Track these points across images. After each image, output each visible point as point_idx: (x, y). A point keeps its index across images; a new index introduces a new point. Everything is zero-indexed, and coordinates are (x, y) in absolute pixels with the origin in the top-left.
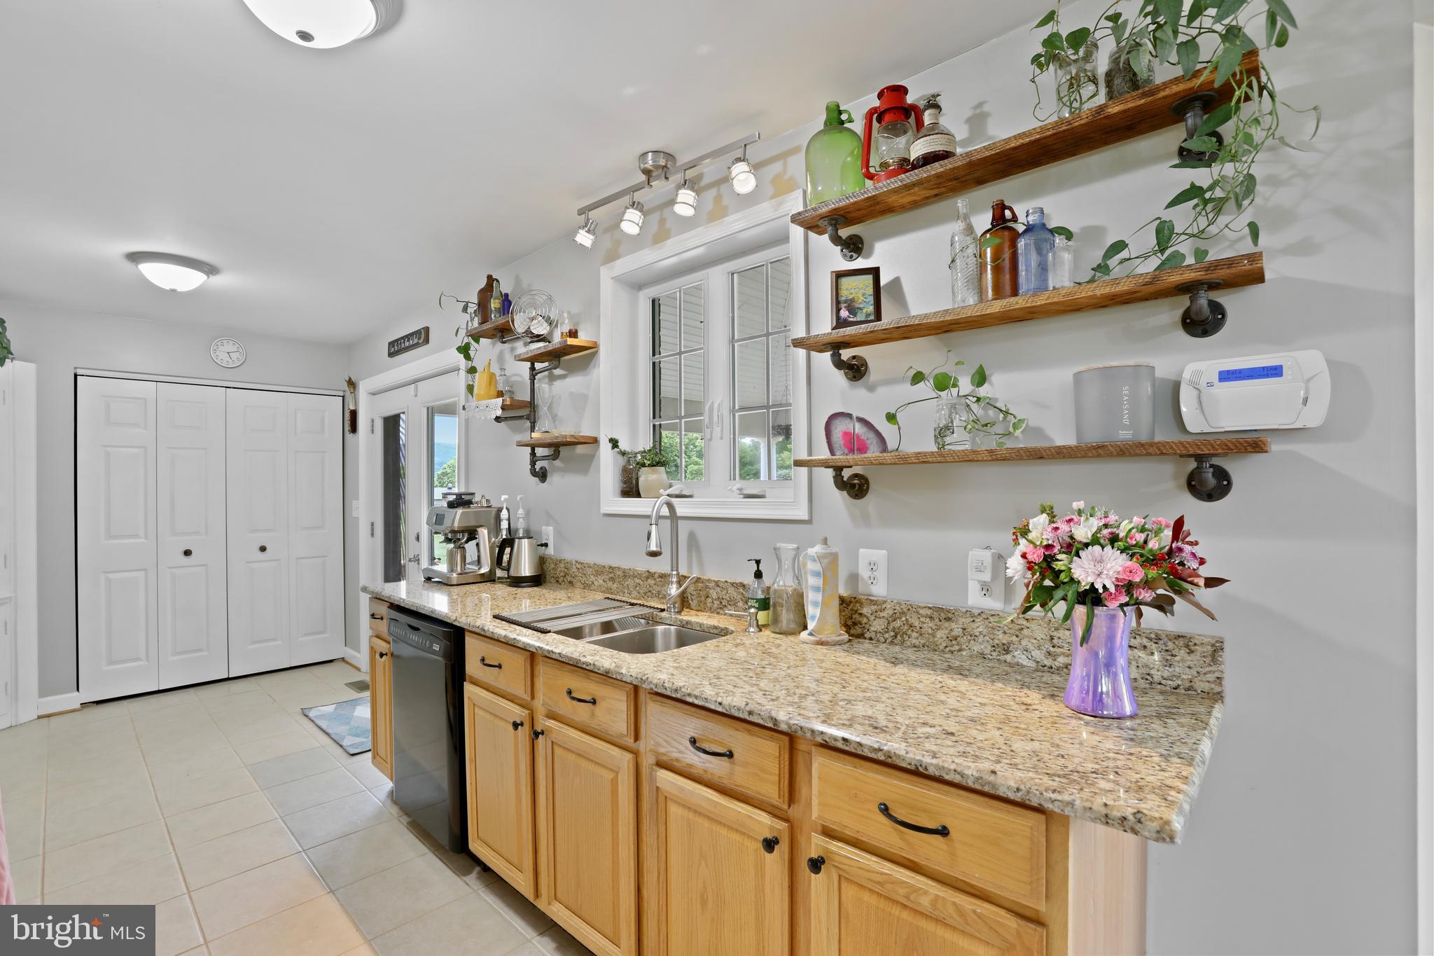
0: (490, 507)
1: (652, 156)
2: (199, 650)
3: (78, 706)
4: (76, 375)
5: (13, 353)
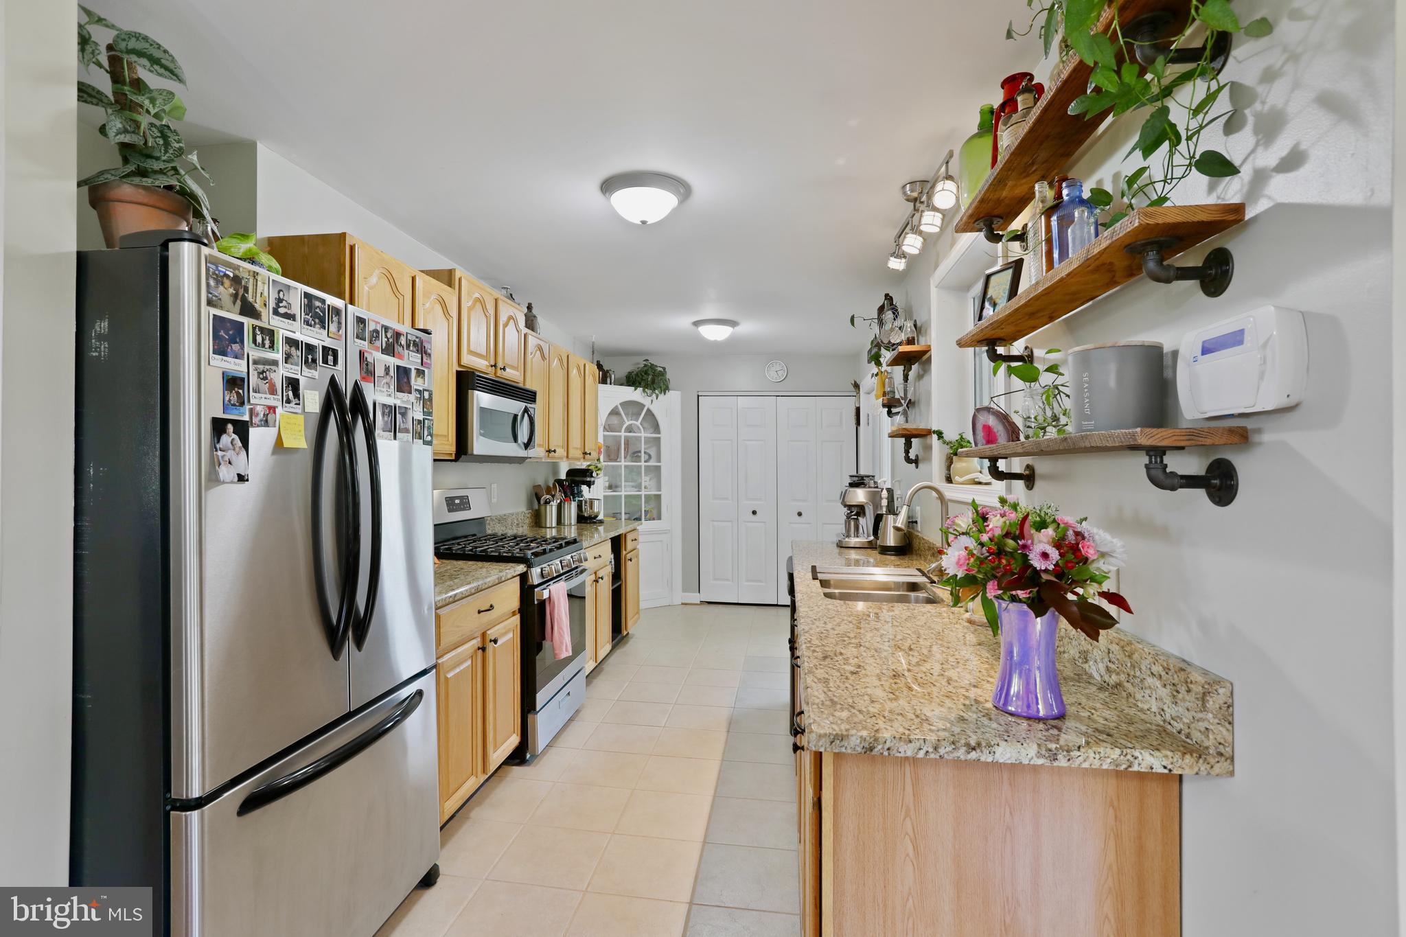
0: (877, 487)
1: (910, 187)
2: (760, 581)
3: (699, 602)
4: (698, 396)
5: (670, 387)
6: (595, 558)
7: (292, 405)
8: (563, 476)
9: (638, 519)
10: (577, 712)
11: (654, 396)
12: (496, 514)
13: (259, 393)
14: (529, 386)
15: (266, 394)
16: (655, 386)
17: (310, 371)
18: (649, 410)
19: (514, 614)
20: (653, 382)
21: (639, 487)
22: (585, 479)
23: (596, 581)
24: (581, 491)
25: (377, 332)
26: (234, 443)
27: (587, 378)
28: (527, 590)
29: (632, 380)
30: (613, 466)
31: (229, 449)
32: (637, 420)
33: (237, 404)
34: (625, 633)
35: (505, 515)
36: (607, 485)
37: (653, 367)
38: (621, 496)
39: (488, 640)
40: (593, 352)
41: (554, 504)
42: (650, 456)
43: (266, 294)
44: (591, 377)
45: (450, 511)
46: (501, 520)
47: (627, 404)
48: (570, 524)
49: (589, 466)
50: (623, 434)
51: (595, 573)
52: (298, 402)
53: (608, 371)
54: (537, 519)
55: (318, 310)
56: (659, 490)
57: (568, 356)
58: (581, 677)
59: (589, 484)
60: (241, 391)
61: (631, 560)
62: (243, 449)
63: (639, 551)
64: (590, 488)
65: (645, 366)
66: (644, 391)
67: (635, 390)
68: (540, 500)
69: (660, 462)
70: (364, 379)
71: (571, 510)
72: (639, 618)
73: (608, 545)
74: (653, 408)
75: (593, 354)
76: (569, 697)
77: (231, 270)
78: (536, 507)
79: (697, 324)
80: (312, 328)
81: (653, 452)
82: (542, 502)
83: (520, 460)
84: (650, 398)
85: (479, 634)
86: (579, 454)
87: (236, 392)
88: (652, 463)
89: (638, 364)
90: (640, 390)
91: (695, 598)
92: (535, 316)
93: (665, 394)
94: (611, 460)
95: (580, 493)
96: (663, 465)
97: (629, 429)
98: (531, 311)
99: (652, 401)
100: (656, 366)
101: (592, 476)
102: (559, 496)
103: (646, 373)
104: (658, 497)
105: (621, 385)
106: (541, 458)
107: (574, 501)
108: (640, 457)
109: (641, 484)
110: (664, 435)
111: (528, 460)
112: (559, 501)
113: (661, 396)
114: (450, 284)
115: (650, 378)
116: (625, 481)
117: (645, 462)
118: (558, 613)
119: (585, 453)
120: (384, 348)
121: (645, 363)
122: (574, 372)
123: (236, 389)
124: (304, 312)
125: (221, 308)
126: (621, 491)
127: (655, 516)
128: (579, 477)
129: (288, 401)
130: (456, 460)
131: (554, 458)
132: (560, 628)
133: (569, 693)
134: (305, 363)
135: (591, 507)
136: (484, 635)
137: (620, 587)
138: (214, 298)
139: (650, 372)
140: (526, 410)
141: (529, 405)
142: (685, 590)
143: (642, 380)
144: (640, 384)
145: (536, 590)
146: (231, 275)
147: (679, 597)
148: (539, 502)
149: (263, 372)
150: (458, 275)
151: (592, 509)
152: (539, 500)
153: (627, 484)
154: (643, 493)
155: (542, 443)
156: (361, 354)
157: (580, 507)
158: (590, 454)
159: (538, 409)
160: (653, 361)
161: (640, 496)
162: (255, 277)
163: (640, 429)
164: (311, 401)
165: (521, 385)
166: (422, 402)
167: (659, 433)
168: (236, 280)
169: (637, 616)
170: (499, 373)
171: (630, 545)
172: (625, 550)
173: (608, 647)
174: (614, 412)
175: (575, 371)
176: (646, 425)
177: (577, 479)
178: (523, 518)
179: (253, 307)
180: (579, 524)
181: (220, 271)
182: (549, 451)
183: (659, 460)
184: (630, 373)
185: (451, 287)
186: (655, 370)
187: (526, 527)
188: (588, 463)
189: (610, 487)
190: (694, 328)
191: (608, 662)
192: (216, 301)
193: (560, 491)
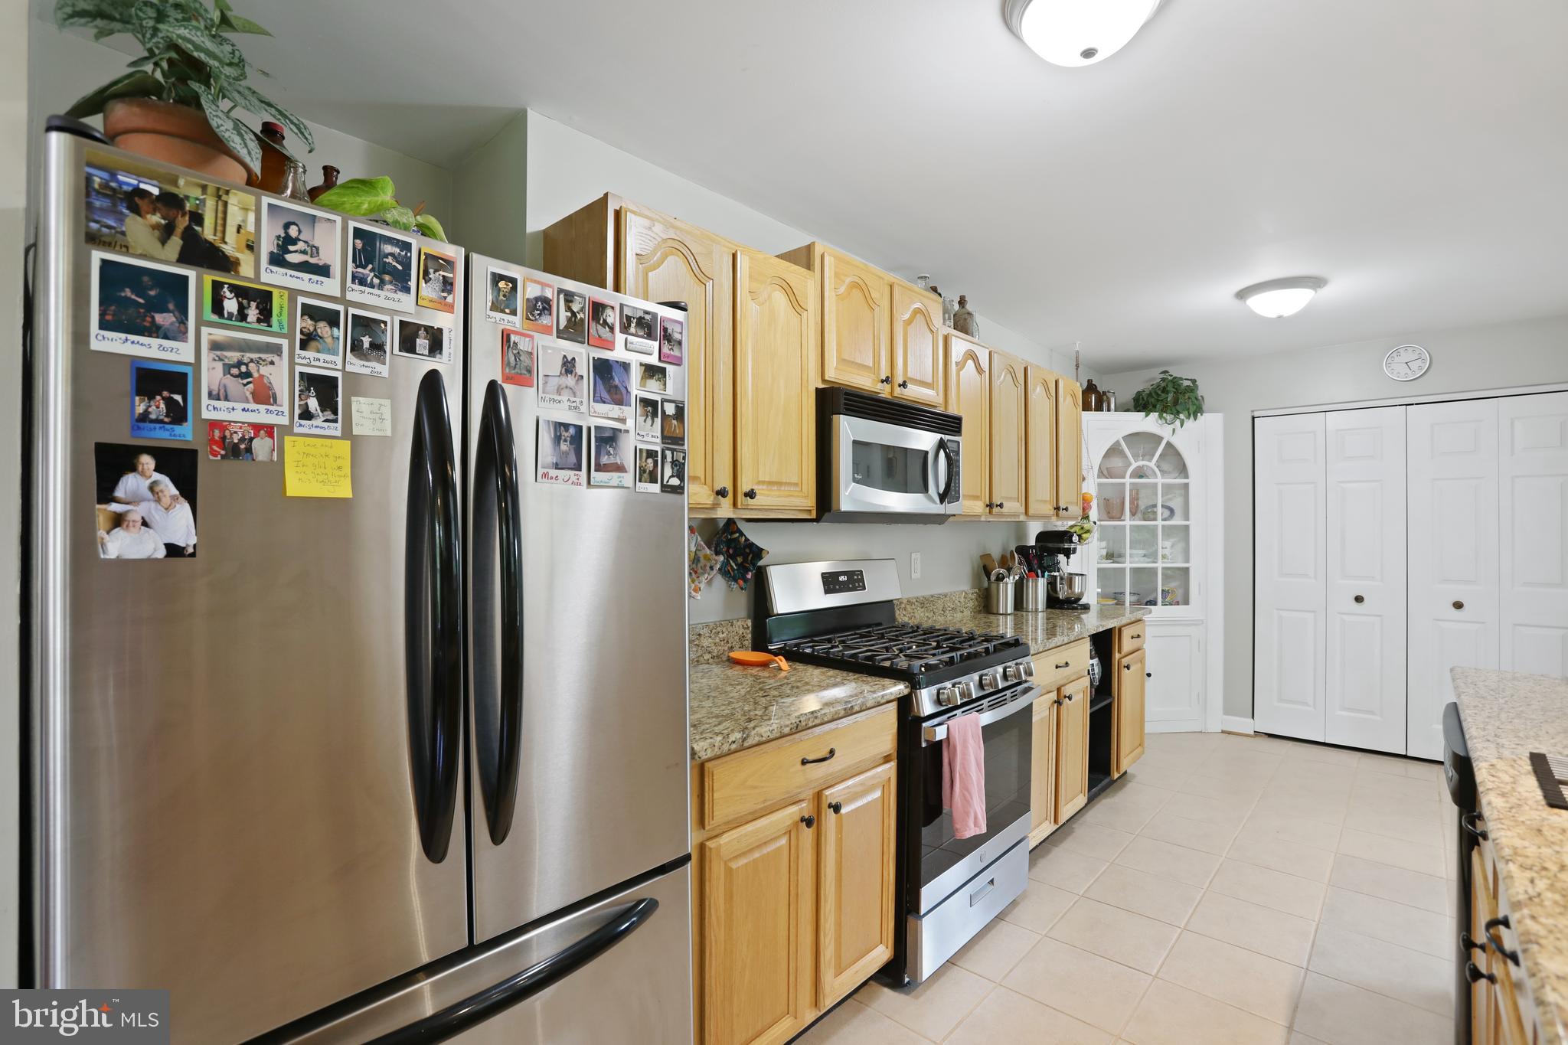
2: (1372, 713)
3: (1252, 733)
4: (1253, 418)
5: (1204, 408)
6: (1057, 667)
7: (318, 422)
8: (1032, 542)
9: (1153, 603)
10: (1014, 904)
11: (1178, 422)
12: (916, 595)
13: (226, 399)
14: (953, 410)
15: (247, 401)
16: (1178, 407)
17: (366, 363)
18: (1169, 445)
19: (887, 759)
20: (1176, 402)
21: (1153, 556)
22: (1061, 545)
23: (1059, 702)
24: (1058, 563)
25: (547, 302)
26: (157, 489)
27: (1061, 399)
28: (909, 722)
29: (1142, 403)
30: (1115, 527)
31: (143, 500)
32: (1150, 460)
33: (166, 420)
34: (1116, 776)
35: (932, 596)
36: (1105, 554)
37: (1176, 382)
38: (1124, 569)
39: (825, 805)
40: (1077, 366)
41: (1010, 582)
42: (1172, 511)
43: (251, 227)
44: (1069, 399)
45: (827, 591)
46: (924, 602)
47: (1134, 438)
48: (1036, 611)
49: (1072, 527)
50: (1128, 481)
51: (1059, 690)
52: (332, 417)
53: (1104, 393)
54: (986, 603)
55: (390, 260)
56: (1187, 561)
57: (1026, 369)
58: (1021, 853)
59: (1068, 553)
60: (178, 398)
61: (1128, 667)
62: (182, 499)
63: (1144, 653)
64: (1068, 558)
65: (1163, 380)
66: (1161, 417)
67: (1147, 416)
68: (990, 574)
69: (1188, 520)
70: (508, 379)
71: (1038, 589)
72: (1143, 753)
73: (1086, 646)
74: (1175, 441)
75: (1077, 369)
76: (991, 887)
77: (155, 182)
78: (986, 584)
79: (1242, 294)
80: (375, 291)
81: (1176, 504)
82: (993, 578)
83: (939, 519)
84: (1171, 427)
85: (809, 794)
86: (1049, 510)
87: (163, 398)
88: (1177, 521)
89: (1154, 379)
90: (1154, 415)
91: (1247, 726)
92: (969, 314)
93: (1195, 419)
94: (1112, 518)
95: (1055, 566)
96: (1191, 523)
97: (1139, 474)
98: (963, 307)
99: (1174, 430)
100: (1181, 379)
101: (1071, 542)
102: (1019, 569)
103: (1165, 390)
104: (1186, 571)
105: (1128, 410)
106: (980, 516)
107: (1043, 576)
108: (1155, 513)
109: (1156, 551)
110: (1194, 481)
111: (951, 519)
112: (1017, 578)
113: (1190, 423)
114: (809, 266)
115: (1170, 397)
116: (1131, 548)
117: (1164, 520)
118: (963, 764)
119: (1057, 508)
120: (561, 328)
121: (1162, 376)
122: (1037, 393)
123: (165, 394)
124: (354, 261)
125: (126, 249)
126: (1124, 563)
127: (1179, 598)
128: (1055, 544)
129: (306, 415)
130: (817, 520)
131: (1002, 515)
132: (965, 788)
133: (992, 882)
134: (352, 350)
135: (1070, 586)
136: (818, 795)
137: (1109, 707)
138: (105, 230)
139: (1170, 388)
140: (942, 445)
141: (946, 437)
142: (1228, 710)
143: (1158, 400)
144: (1154, 406)
145: (924, 725)
146: (155, 191)
147: (1217, 721)
148: (989, 579)
149: (239, 364)
150: (818, 250)
151: (1071, 588)
152: (988, 574)
153: (1134, 551)
154: (1160, 565)
155: (979, 494)
156: (506, 337)
157: (1052, 584)
158: (1066, 509)
159: (968, 442)
160: (1175, 372)
161: (1154, 571)
162: (219, 197)
163: (1155, 474)
164: (371, 416)
165: (940, 410)
166: (658, 421)
167: (1187, 477)
168: (170, 202)
169: (1139, 749)
170: (898, 391)
171: (1127, 644)
172: (1119, 652)
173: (1081, 800)
174: (1114, 451)
175: (1039, 389)
176: (1166, 466)
177: (1050, 545)
178: (962, 600)
179: (218, 250)
180: (1049, 610)
181: (121, 183)
182: (990, 506)
183: (1187, 517)
184: (1139, 394)
185: (809, 269)
186: (1179, 385)
187: (967, 613)
188: (1071, 523)
189: (1110, 556)
190: (1237, 303)
191: (1083, 819)
192: (110, 235)
193: (1020, 563)
